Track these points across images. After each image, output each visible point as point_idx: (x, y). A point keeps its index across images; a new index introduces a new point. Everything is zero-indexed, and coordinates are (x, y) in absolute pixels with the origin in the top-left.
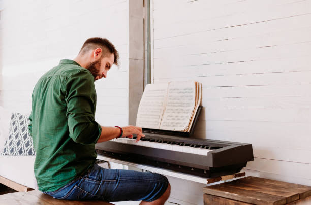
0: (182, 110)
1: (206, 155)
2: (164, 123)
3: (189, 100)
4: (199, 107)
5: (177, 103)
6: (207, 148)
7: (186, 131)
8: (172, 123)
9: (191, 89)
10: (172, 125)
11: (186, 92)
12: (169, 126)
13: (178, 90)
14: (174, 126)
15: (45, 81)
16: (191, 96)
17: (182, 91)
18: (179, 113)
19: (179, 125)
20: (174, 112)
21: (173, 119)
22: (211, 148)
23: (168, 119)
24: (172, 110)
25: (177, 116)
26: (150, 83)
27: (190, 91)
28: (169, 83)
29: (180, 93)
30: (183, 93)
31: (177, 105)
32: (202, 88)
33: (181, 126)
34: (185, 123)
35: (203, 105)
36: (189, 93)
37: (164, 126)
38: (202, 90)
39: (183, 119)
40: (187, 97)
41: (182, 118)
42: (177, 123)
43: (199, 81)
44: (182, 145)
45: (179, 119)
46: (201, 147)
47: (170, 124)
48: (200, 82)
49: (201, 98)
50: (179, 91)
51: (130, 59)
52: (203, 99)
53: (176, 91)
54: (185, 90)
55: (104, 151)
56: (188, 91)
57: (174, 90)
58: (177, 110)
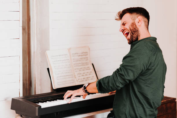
0: (85, 68)
3: (86, 60)
5: (79, 63)
8: (84, 78)
10: (85, 80)
11: (83, 55)
12: (83, 81)
13: (77, 54)
17: (80, 54)
18: (84, 70)
19: (90, 79)
21: (83, 76)
23: (80, 76)
24: (78, 69)
25: (84, 73)
27: (86, 54)
29: (79, 56)
30: (81, 56)
31: (79, 65)
36: (85, 55)
37: (80, 82)
39: (90, 74)
41: (88, 74)
42: (87, 78)
45: (86, 75)
47: (83, 80)
50: (79, 55)
53: (77, 55)
54: (82, 53)
56: (84, 54)
57: (75, 54)
58: (81, 68)
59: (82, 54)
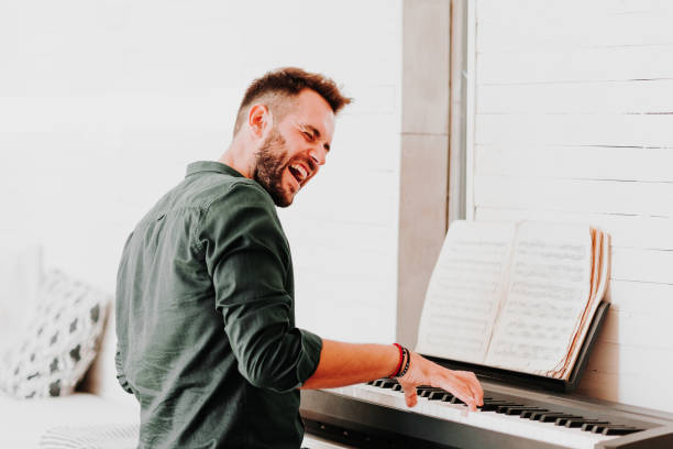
2: (500, 343)
3: (574, 280)
4: (601, 303)
5: (539, 286)
6: (599, 431)
7: (557, 377)
8: (522, 346)
9: (580, 248)
10: (521, 353)
11: (566, 256)
12: (512, 354)
13: (542, 246)
14: (526, 355)
15: (151, 231)
16: (580, 270)
17: (554, 251)
18: (542, 316)
19: (541, 354)
20: (528, 313)
21: (527, 335)
22: (610, 433)
23: (512, 334)
24: (523, 305)
25: (536, 327)
26: (465, 218)
27: (576, 254)
28: (517, 225)
29: (549, 255)
32: (610, 247)
33: (546, 358)
34: (557, 350)
35: (614, 300)
38: (610, 254)
39: (555, 337)
40: (569, 269)
42: (535, 348)
43: (605, 227)
44: (537, 418)
45: (541, 336)
46: (585, 426)
48: (606, 231)
49: (609, 278)
51: (403, 134)
52: (612, 283)
55: (320, 423)
56: (570, 252)
57: (532, 244)
59: (563, 252)
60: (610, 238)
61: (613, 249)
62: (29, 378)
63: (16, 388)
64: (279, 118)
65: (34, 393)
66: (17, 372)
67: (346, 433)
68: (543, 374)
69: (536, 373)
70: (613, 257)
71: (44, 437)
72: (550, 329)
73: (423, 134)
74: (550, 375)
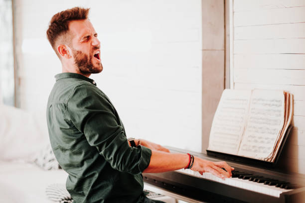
0: (268, 129)
1: (278, 196)
2: (244, 145)
3: (277, 116)
4: (289, 127)
5: (261, 119)
6: (283, 187)
7: (269, 161)
8: (254, 147)
9: (279, 101)
10: (253, 150)
11: (273, 105)
12: (249, 150)
13: (263, 100)
14: (256, 151)
16: (280, 111)
17: (269, 103)
18: (263, 133)
19: (262, 150)
20: (257, 132)
21: (256, 141)
22: (288, 188)
23: (249, 141)
24: (254, 127)
25: (260, 138)
28: (252, 91)
29: (266, 104)
30: (269, 105)
31: (261, 121)
32: (293, 100)
33: (264, 152)
34: (269, 148)
36: (276, 105)
37: (244, 150)
38: (293, 104)
39: (268, 143)
40: (275, 111)
41: (266, 141)
42: (260, 148)
43: (291, 91)
44: (256, 181)
45: (262, 142)
46: (277, 185)
47: (251, 148)
48: (291, 93)
49: (293, 115)
50: (264, 103)
51: (203, 50)
52: (294, 117)
53: (261, 102)
54: (273, 101)
56: (275, 103)
57: (259, 100)
58: (261, 128)
59: (272, 103)
60: (293, 96)
61: (295, 101)
62: (50, 161)
63: (44, 165)
64: (70, 45)
65: (51, 168)
66: (44, 158)
67: (174, 187)
68: (263, 159)
69: (260, 159)
70: (295, 105)
71: (47, 189)
72: (266, 139)
73: (212, 50)
74: (266, 160)
